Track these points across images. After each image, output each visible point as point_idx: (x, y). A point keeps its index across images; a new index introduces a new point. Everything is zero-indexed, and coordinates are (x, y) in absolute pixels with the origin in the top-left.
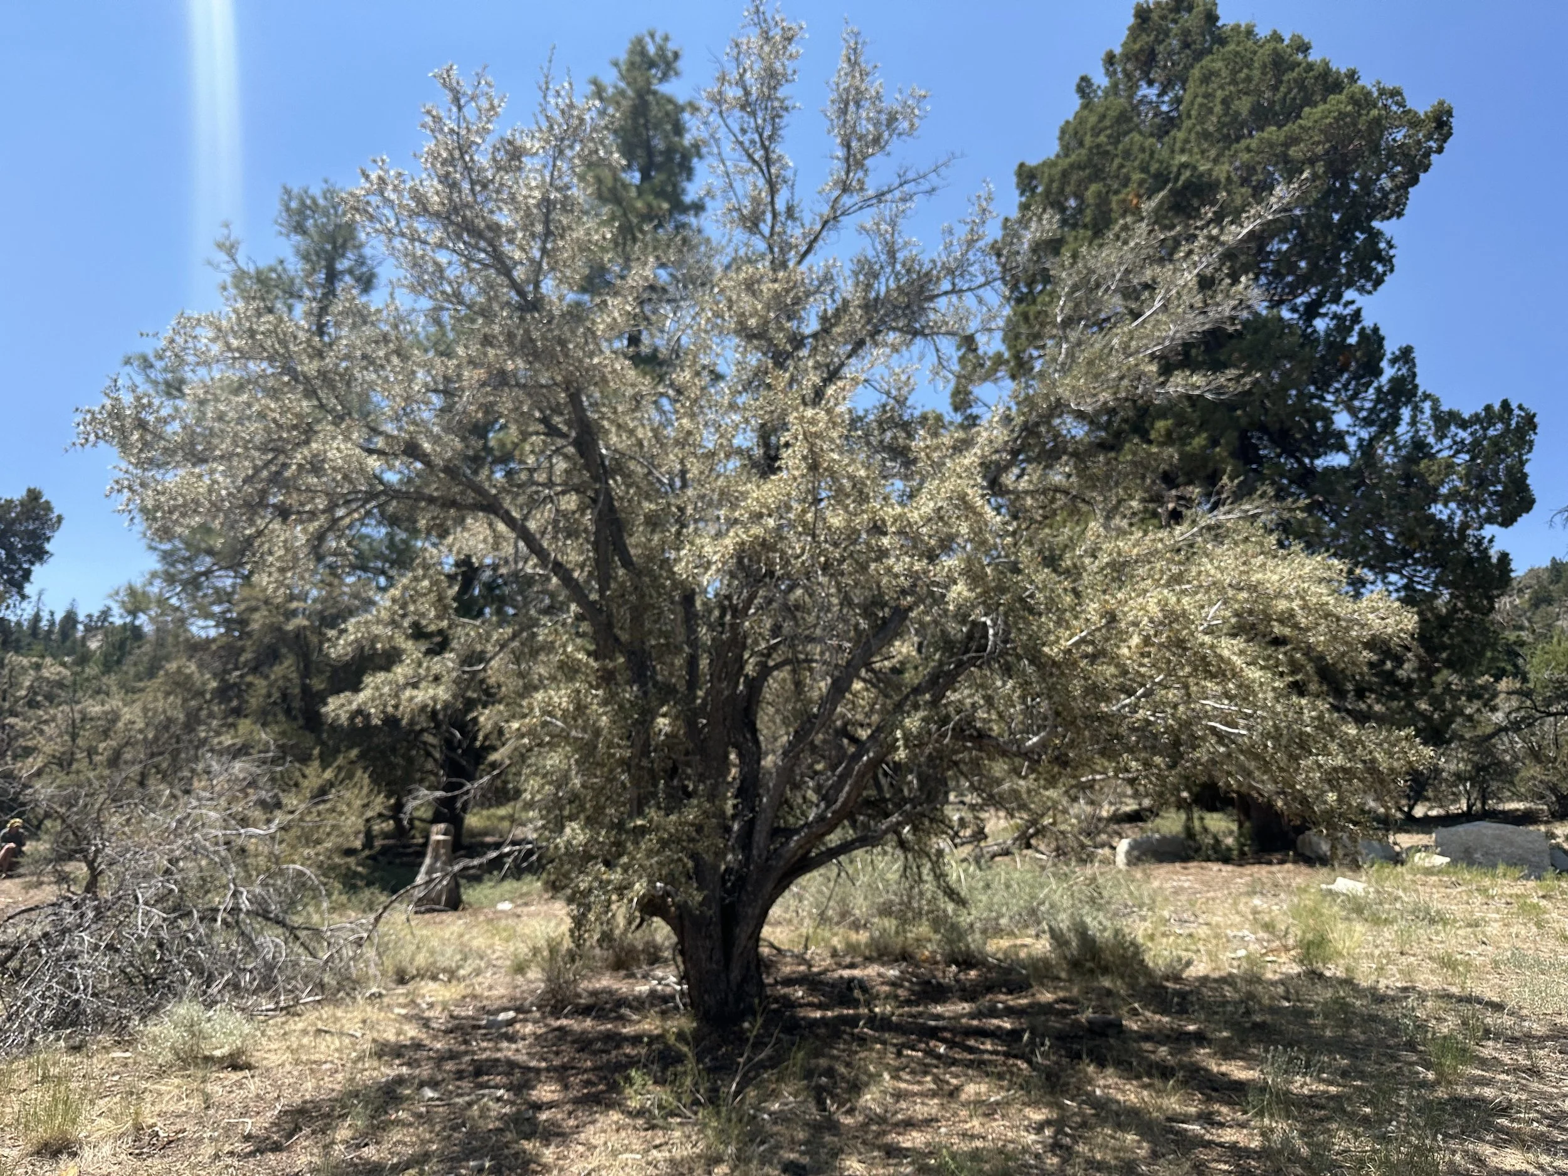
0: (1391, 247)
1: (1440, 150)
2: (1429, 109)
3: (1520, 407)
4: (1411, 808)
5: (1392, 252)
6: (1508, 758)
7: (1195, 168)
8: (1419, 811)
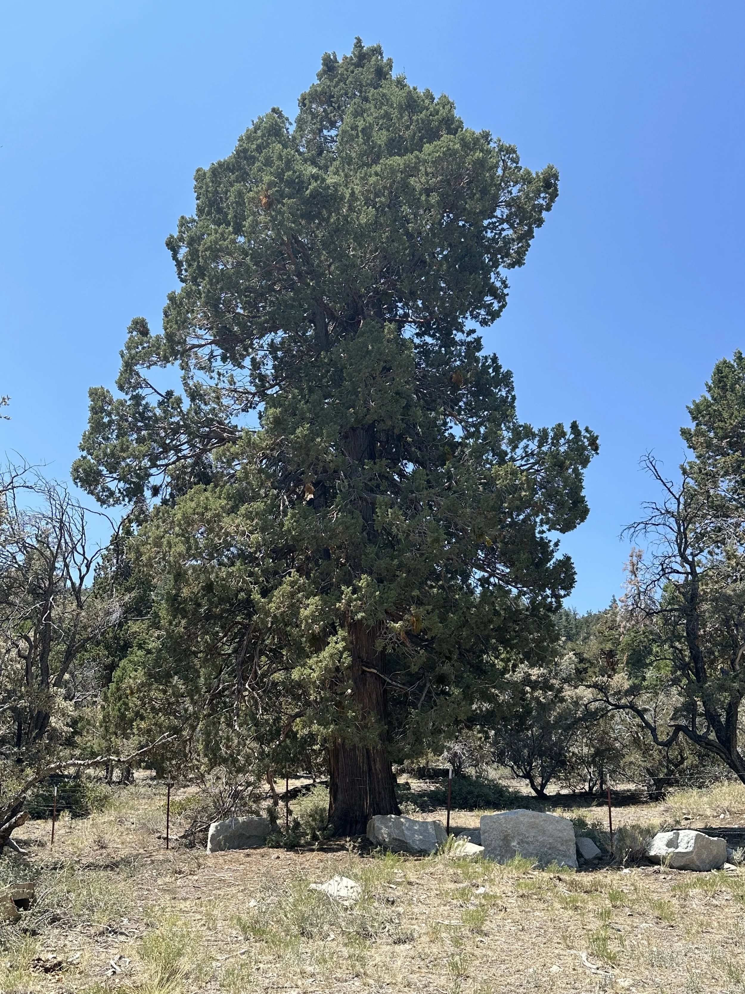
0: (506, 287)
1: (548, 209)
2: (540, 171)
3: (587, 430)
4: (543, 786)
5: (506, 291)
6: (617, 745)
7: (324, 180)
8: (551, 790)
